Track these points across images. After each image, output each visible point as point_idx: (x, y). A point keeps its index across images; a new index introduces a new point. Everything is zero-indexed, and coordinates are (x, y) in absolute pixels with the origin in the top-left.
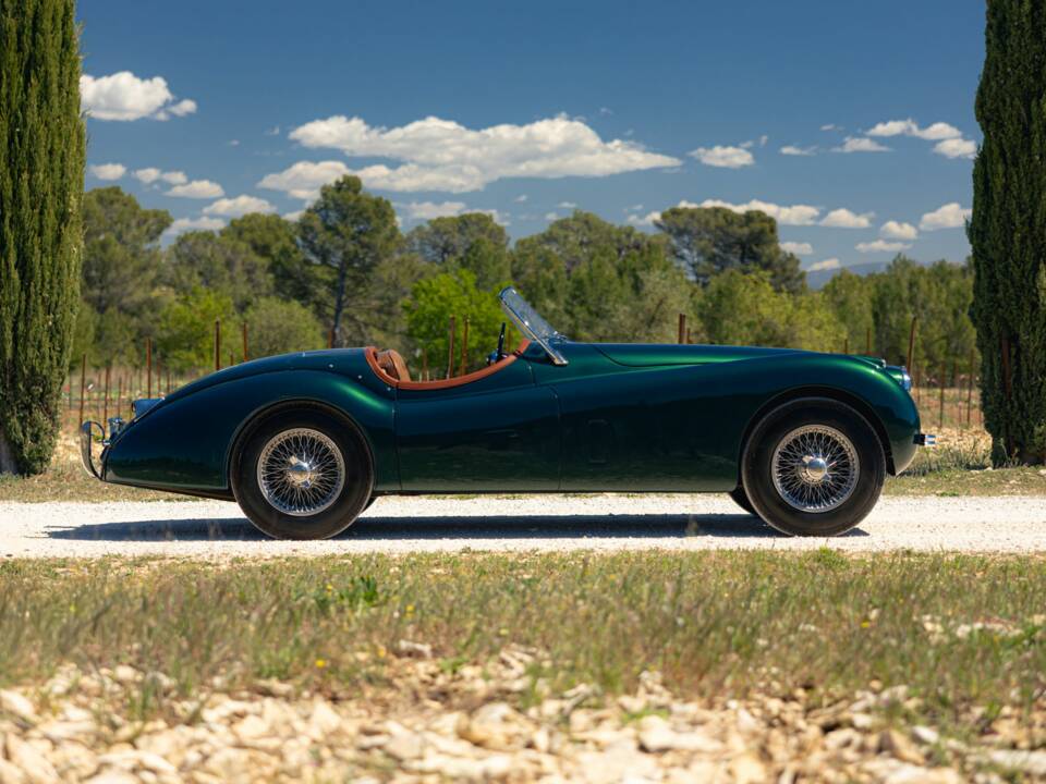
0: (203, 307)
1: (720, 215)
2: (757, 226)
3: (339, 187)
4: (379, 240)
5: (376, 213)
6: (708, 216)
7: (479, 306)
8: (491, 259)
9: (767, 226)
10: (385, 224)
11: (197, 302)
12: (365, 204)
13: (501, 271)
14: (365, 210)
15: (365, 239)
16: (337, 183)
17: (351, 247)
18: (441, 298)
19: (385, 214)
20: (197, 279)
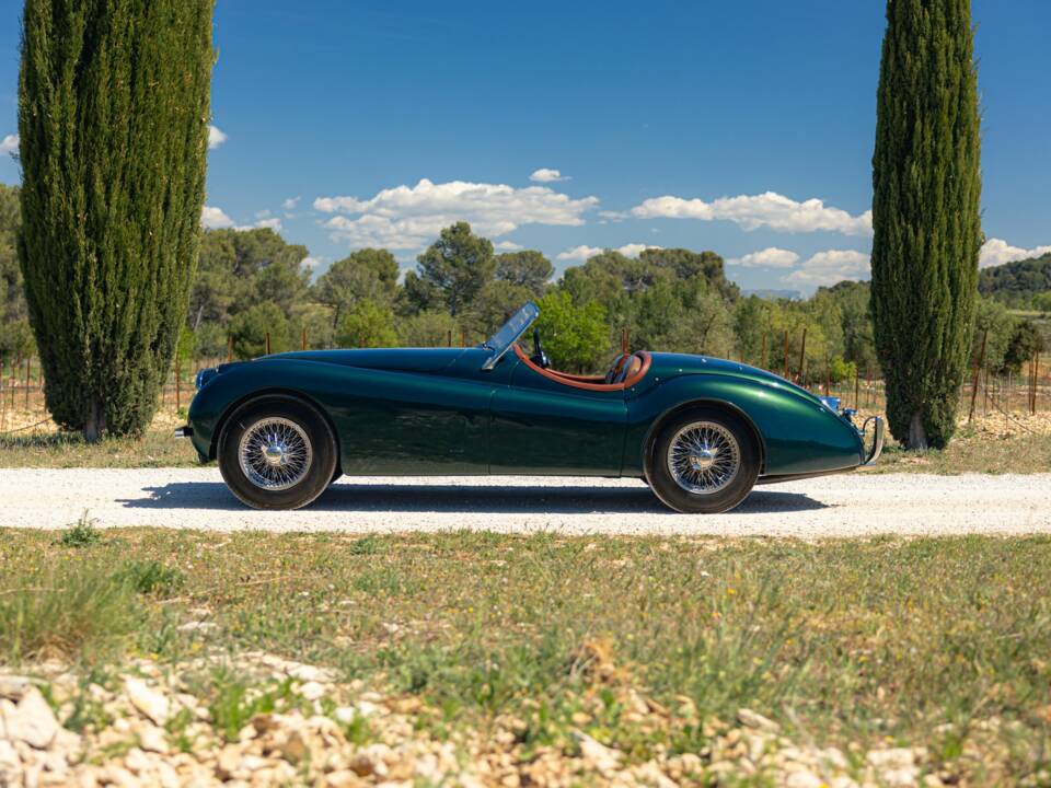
0: (371, 316)
1: (682, 255)
2: (709, 263)
3: (454, 231)
4: (483, 270)
5: (480, 249)
6: (674, 255)
7: (577, 318)
8: (582, 284)
9: (716, 262)
10: (488, 256)
11: (366, 313)
12: (473, 243)
13: (589, 293)
14: (474, 247)
15: (475, 268)
16: (452, 227)
17: (462, 274)
18: (551, 312)
19: (487, 250)
20: (351, 296)
